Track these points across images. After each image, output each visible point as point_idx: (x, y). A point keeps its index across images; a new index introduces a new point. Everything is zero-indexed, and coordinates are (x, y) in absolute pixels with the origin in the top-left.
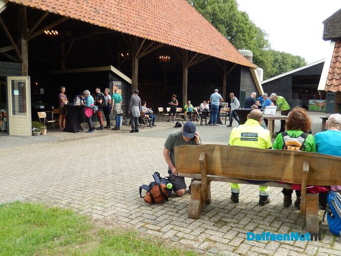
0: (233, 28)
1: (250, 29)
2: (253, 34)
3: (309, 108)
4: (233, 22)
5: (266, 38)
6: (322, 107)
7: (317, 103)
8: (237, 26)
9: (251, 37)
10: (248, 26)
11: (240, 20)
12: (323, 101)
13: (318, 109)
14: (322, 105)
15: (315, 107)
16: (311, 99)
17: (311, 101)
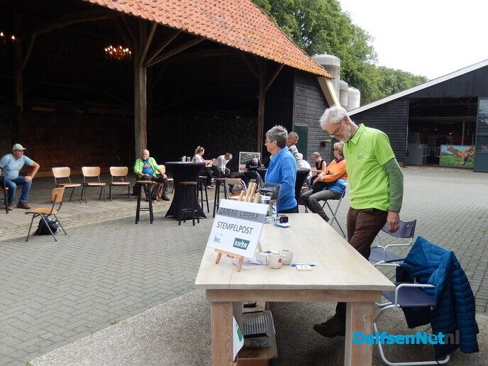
0: (311, 20)
1: (340, 25)
2: (346, 34)
3: (441, 160)
4: (310, 10)
5: (369, 44)
6: (466, 159)
7: (455, 152)
8: (317, 19)
9: (343, 39)
10: (338, 20)
11: (323, 9)
12: (468, 148)
13: (457, 163)
14: (466, 155)
15: (452, 160)
16: (444, 143)
17: (444, 148)
